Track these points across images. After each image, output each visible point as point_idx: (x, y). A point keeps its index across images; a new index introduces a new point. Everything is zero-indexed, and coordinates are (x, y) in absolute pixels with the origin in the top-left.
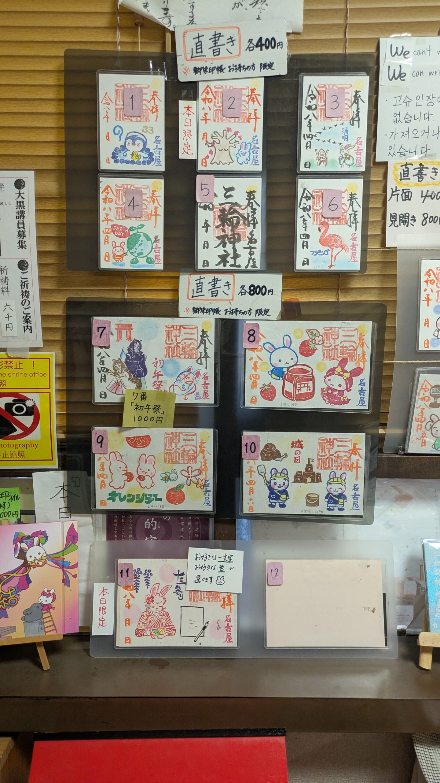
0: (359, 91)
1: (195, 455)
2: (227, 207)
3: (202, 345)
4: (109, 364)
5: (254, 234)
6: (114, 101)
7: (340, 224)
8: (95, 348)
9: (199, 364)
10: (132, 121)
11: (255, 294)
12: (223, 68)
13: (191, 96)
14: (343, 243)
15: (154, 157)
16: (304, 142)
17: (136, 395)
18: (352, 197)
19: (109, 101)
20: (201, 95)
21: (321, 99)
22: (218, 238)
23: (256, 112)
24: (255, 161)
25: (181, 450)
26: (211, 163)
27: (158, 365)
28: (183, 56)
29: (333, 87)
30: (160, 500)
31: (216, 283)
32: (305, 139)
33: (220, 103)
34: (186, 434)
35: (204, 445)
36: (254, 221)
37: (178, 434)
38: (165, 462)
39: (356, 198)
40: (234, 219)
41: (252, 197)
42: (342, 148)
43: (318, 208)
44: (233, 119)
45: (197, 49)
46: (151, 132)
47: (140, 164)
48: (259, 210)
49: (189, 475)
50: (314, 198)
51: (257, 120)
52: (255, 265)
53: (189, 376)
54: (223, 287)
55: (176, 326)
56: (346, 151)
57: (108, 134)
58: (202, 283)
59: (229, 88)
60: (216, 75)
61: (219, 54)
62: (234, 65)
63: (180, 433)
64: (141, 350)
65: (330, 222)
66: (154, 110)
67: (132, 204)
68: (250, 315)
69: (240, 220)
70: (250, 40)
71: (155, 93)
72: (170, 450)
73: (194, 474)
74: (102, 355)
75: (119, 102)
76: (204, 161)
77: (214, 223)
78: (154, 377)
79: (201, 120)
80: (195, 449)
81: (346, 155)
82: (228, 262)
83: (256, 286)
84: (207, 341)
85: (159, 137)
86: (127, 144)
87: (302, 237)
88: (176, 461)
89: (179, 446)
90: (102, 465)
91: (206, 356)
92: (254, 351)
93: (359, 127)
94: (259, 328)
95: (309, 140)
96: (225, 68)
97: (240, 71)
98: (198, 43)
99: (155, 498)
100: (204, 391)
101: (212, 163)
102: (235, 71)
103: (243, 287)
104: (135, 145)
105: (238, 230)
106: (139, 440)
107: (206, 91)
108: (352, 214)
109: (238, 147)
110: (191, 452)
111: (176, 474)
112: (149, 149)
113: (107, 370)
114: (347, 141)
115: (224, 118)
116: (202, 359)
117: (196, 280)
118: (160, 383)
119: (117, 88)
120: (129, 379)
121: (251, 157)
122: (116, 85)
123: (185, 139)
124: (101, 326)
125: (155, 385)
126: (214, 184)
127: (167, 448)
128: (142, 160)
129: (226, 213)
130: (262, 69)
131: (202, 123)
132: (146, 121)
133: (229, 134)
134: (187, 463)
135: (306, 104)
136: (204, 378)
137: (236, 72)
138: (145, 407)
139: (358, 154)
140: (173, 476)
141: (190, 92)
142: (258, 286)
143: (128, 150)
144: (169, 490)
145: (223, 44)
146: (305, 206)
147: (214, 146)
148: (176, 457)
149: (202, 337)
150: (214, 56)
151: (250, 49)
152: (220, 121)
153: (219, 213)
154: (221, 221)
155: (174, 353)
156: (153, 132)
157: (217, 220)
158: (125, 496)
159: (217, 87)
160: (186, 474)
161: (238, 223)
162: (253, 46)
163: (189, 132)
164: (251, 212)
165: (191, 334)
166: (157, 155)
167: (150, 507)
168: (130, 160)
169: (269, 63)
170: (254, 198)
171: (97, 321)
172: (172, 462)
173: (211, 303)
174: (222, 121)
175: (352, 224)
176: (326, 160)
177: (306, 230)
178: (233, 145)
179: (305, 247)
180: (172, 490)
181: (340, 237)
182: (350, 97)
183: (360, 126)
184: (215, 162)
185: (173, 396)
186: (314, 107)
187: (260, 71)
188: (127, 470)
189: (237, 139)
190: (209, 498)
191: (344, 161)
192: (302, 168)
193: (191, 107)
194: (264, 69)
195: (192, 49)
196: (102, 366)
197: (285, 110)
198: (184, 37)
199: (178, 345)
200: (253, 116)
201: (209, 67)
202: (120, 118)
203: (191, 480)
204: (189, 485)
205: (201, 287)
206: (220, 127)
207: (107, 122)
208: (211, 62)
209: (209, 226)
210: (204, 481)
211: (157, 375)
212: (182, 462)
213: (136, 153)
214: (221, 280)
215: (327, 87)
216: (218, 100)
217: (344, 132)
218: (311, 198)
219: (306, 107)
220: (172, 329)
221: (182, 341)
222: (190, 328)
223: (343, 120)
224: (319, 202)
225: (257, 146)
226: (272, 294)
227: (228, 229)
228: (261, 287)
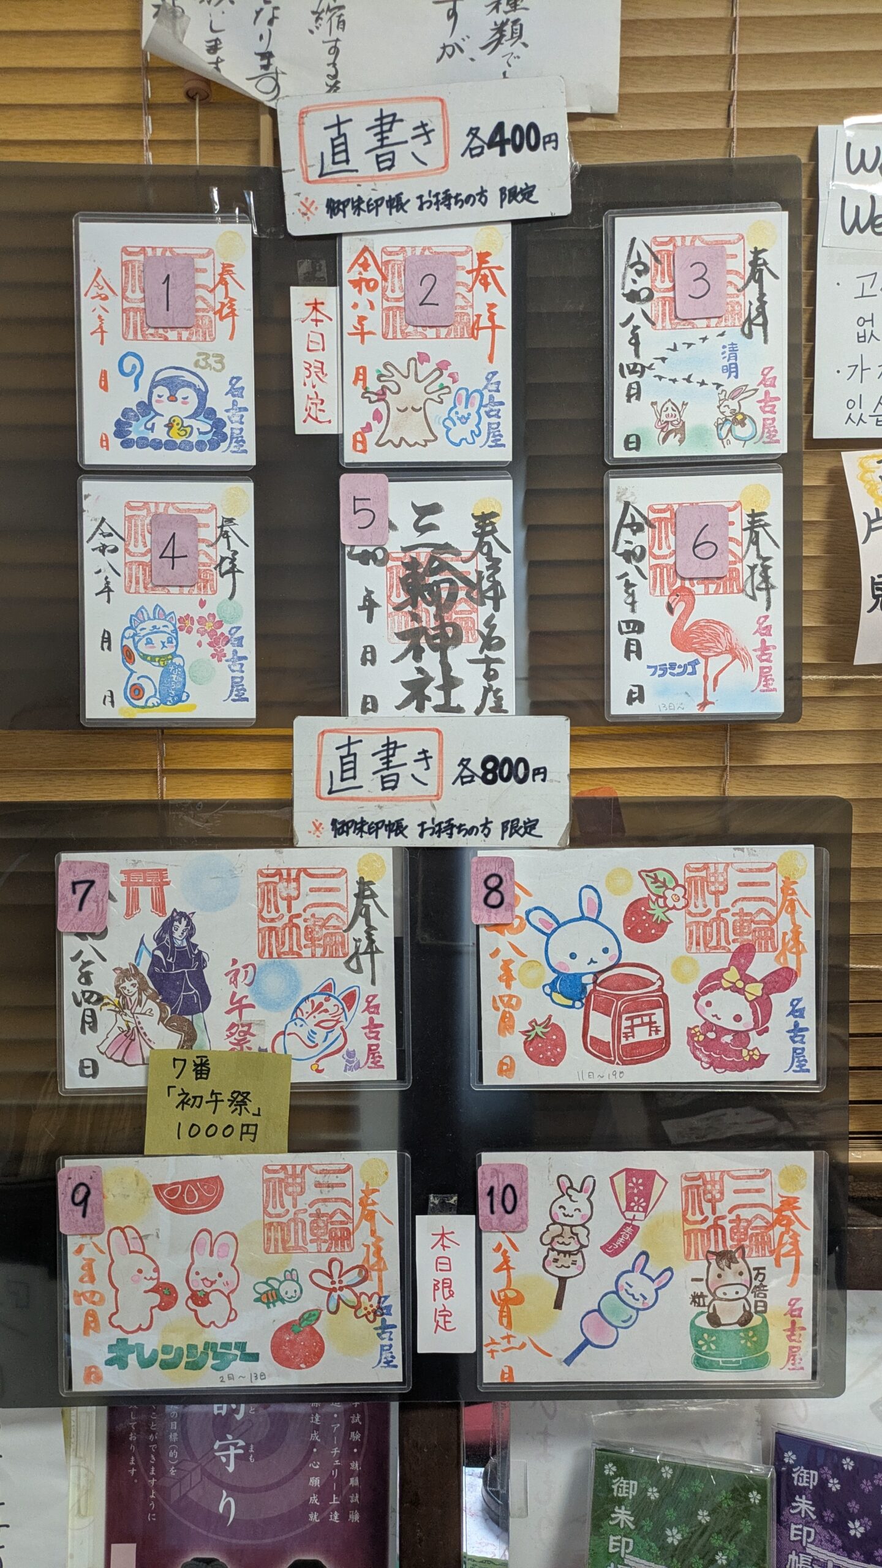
0: (764, 250)
1: (350, 1226)
2: (423, 555)
3: (361, 920)
4: (104, 982)
5: (495, 625)
6: (119, 292)
7: (725, 593)
8: (66, 939)
9: (353, 971)
10: (166, 339)
11: (499, 780)
12: (404, 201)
13: (323, 273)
14: (734, 642)
15: (227, 430)
16: (620, 385)
17: (179, 1064)
18: (755, 521)
19: (106, 291)
20: (349, 274)
21: (663, 273)
22: (402, 636)
23: (494, 311)
24: (494, 436)
25: (310, 1215)
26: (377, 444)
27: (240, 978)
28: (298, 174)
29: (692, 241)
30: (255, 1357)
31: (393, 755)
32: (623, 376)
33: (397, 289)
34: (322, 1167)
35: (374, 1197)
36: (496, 592)
37: (298, 1169)
38: (267, 1251)
39: (767, 525)
40: (442, 585)
41: (489, 528)
42: (722, 397)
43: (665, 551)
44: (434, 330)
45: (334, 154)
46: (219, 366)
47: (191, 450)
48: (508, 563)
49: (333, 1283)
50: (652, 526)
51: (497, 330)
52: (501, 706)
53: (326, 1005)
54: (410, 763)
55: (289, 870)
56: (733, 404)
57: (104, 374)
58: (355, 755)
59: (422, 253)
60: (385, 218)
61: (393, 165)
62: (433, 193)
63: (304, 1167)
64: (193, 940)
65: (698, 589)
66: (226, 311)
67: (169, 553)
68: (486, 836)
69: (458, 589)
70: (472, 129)
71: (227, 269)
72: (278, 1216)
73: (347, 1279)
74: (84, 958)
75: (133, 292)
76: (359, 438)
77: (389, 597)
78: (228, 1012)
79: (350, 334)
80: (348, 1211)
81: (734, 413)
82: (429, 699)
83: (500, 759)
84: (373, 908)
85: (239, 379)
86: (155, 398)
87: (624, 629)
88: (297, 1247)
89: (303, 1201)
90: (89, 1265)
91: (372, 950)
92: (502, 933)
93: (766, 341)
94: (513, 870)
95: (634, 377)
96: (408, 201)
97: (449, 207)
98: (337, 138)
99: (238, 1353)
100: (370, 1046)
101: (380, 442)
102: (434, 207)
103: (464, 763)
104: (176, 400)
105: (454, 616)
106: (190, 1191)
107: (361, 261)
108: (755, 566)
109: (449, 400)
110: (339, 1217)
111: (297, 1282)
112: (212, 411)
113: (100, 999)
114: (736, 377)
115: (411, 329)
116: (361, 957)
117: (337, 748)
118: (246, 1029)
119: (126, 258)
120: (161, 1020)
121: (484, 427)
122: (124, 250)
123: (309, 385)
124: (82, 879)
125: (233, 1034)
126: (386, 498)
127: (270, 1209)
128: (194, 438)
129: (421, 570)
130: (506, 202)
131: (352, 342)
132: (205, 340)
133: (425, 369)
134: (328, 1251)
135: (623, 288)
136: (367, 1009)
137: (438, 209)
138: (207, 1098)
139: (767, 409)
140: (288, 1289)
141: (320, 266)
142: (507, 760)
143: (157, 414)
144: (280, 1329)
145: (404, 140)
146: (630, 547)
147: (384, 400)
148: (296, 1233)
149: (360, 896)
150: (380, 170)
151: (474, 152)
152: (399, 336)
153: (402, 572)
154: (407, 591)
155: (283, 944)
156: (223, 368)
157: (397, 589)
158: (155, 1352)
159: (389, 249)
160: (326, 1282)
161: (453, 597)
162: (480, 143)
163: (320, 365)
164: (488, 568)
165: (330, 890)
166: (233, 426)
167: (226, 1378)
168: (164, 438)
169: (524, 187)
170: (494, 530)
171: (71, 865)
172: (284, 1248)
173: (380, 807)
174: (405, 336)
175: (756, 592)
176: (681, 430)
177: (633, 611)
178: (435, 396)
179: (633, 656)
180: (288, 1327)
181: (726, 628)
182: (740, 264)
183: (769, 337)
184: (389, 441)
185: (285, 1061)
186: (644, 294)
187: (501, 207)
188: (158, 1278)
189: (446, 380)
190: (391, 1346)
191: (730, 430)
192: (619, 452)
193: (322, 303)
194: (510, 202)
195: (322, 154)
196: (86, 988)
197: (569, 307)
198: (301, 124)
199: (295, 921)
200: (484, 322)
201: (366, 199)
202: (135, 333)
203: (339, 1296)
204: (335, 1313)
205: (352, 765)
206: (401, 352)
207: (102, 343)
208: (372, 185)
209: (377, 605)
210: (376, 1298)
211: (238, 1005)
212: (312, 1247)
213: (178, 420)
214: (405, 746)
215: (679, 243)
216: (393, 283)
217: (727, 355)
218: (646, 527)
219: (624, 295)
220: (276, 879)
221: (305, 910)
222: (325, 876)
223: (723, 324)
224: (667, 537)
225: (498, 397)
226: (544, 780)
227: (428, 612)
228: (514, 762)
